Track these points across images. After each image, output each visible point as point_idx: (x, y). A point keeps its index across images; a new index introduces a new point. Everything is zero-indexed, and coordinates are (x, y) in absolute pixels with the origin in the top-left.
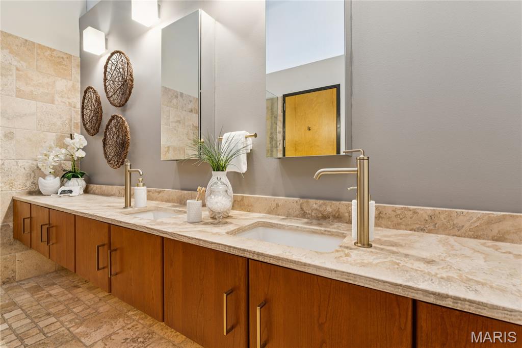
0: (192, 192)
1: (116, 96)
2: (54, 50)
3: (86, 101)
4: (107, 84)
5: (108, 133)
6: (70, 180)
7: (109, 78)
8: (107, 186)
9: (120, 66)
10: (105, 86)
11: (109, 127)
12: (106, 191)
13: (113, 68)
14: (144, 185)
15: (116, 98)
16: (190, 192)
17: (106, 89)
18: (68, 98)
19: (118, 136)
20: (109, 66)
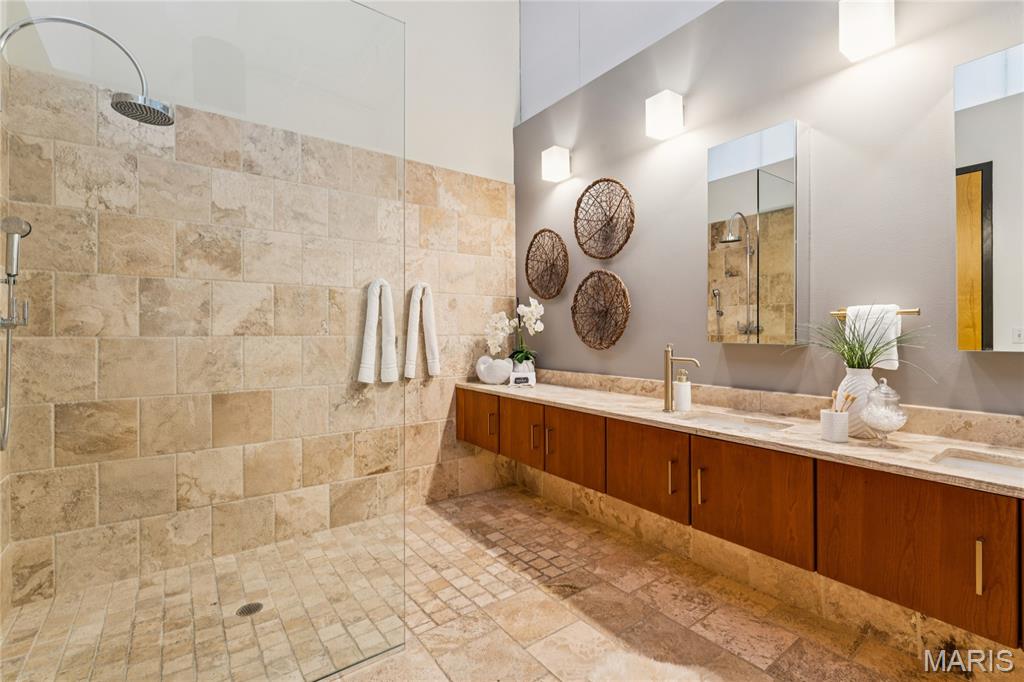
0: (762, 392)
1: (592, 242)
2: (491, 180)
3: (533, 249)
4: (578, 225)
5: (579, 298)
6: (521, 362)
7: (581, 216)
8: (575, 374)
9: (604, 199)
10: (576, 227)
11: (583, 288)
12: (573, 381)
13: (591, 202)
14: (687, 380)
15: (594, 246)
16: (758, 392)
17: (576, 233)
18: (504, 245)
19: (597, 301)
20: (585, 199)
